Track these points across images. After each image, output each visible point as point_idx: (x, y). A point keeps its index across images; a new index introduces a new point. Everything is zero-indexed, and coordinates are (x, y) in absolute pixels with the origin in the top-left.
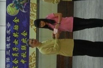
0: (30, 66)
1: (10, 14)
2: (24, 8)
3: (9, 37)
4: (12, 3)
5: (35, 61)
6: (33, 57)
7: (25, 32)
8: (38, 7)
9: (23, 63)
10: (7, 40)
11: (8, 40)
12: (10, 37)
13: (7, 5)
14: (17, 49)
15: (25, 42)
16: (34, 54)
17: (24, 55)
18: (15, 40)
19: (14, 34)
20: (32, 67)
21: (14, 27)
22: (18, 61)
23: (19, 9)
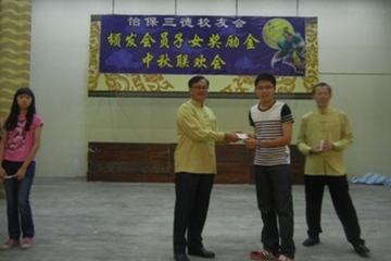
0: (135, 77)
1: (266, 28)
3: (209, 24)
5: (148, 89)
6: (158, 84)
8: (284, 96)
9: (144, 60)
10: (201, 20)
11: (201, 22)
12: (209, 26)
13: (288, 19)
14: (178, 43)
15: (197, 64)
16: (166, 88)
17: (165, 62)
18: (202, 40)
19: (218, 37)
20: (135, 81)
21: (234, 37)
22: (149, 45)
23: (280, 50)
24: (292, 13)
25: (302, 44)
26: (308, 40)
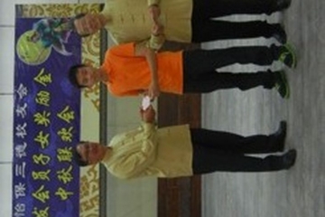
0: (83, 208)
1: (27, 61)
3: (22, 125)
4: (31, 28)
5: (97, 193)
7: (69, 111)
9: (64, 198)
10: (18, 134)
11: (20, 134)
12: (25, 125)
13: (17, 36)
14: (45, 160)
15: (68, 138)
16: (95, 173)
17: (65, 174)
18: (41, 133)
19: (37, 115)
20: (88, 208)
21: (38, 97)
22: (47, 192)
23: (52, 45)
24: (12, 32)
25: (45, 21)
26: (41, 14)
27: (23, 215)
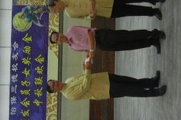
0: (48, 110)
1: (19, 29)
2: (40, 20)
3: (15, 65)
4: (21, 11)
5: (56, 102)
6: (53, 96)
7: (41, 57)
8: (61, 19)
9: (38, 105)
10: (13, 69)
12: (17, 64)
13: (13, 15)
14: (27, 84)
15: (41, 72)
17: (39, 92)
18: (26, 69)
19: (24, 59)
20: (51, 111)
21: (24, 49)
22: (29, 102)
23: (33, 21)
24: (9, 13)
26: (27, 3)
27: (15, 113)
